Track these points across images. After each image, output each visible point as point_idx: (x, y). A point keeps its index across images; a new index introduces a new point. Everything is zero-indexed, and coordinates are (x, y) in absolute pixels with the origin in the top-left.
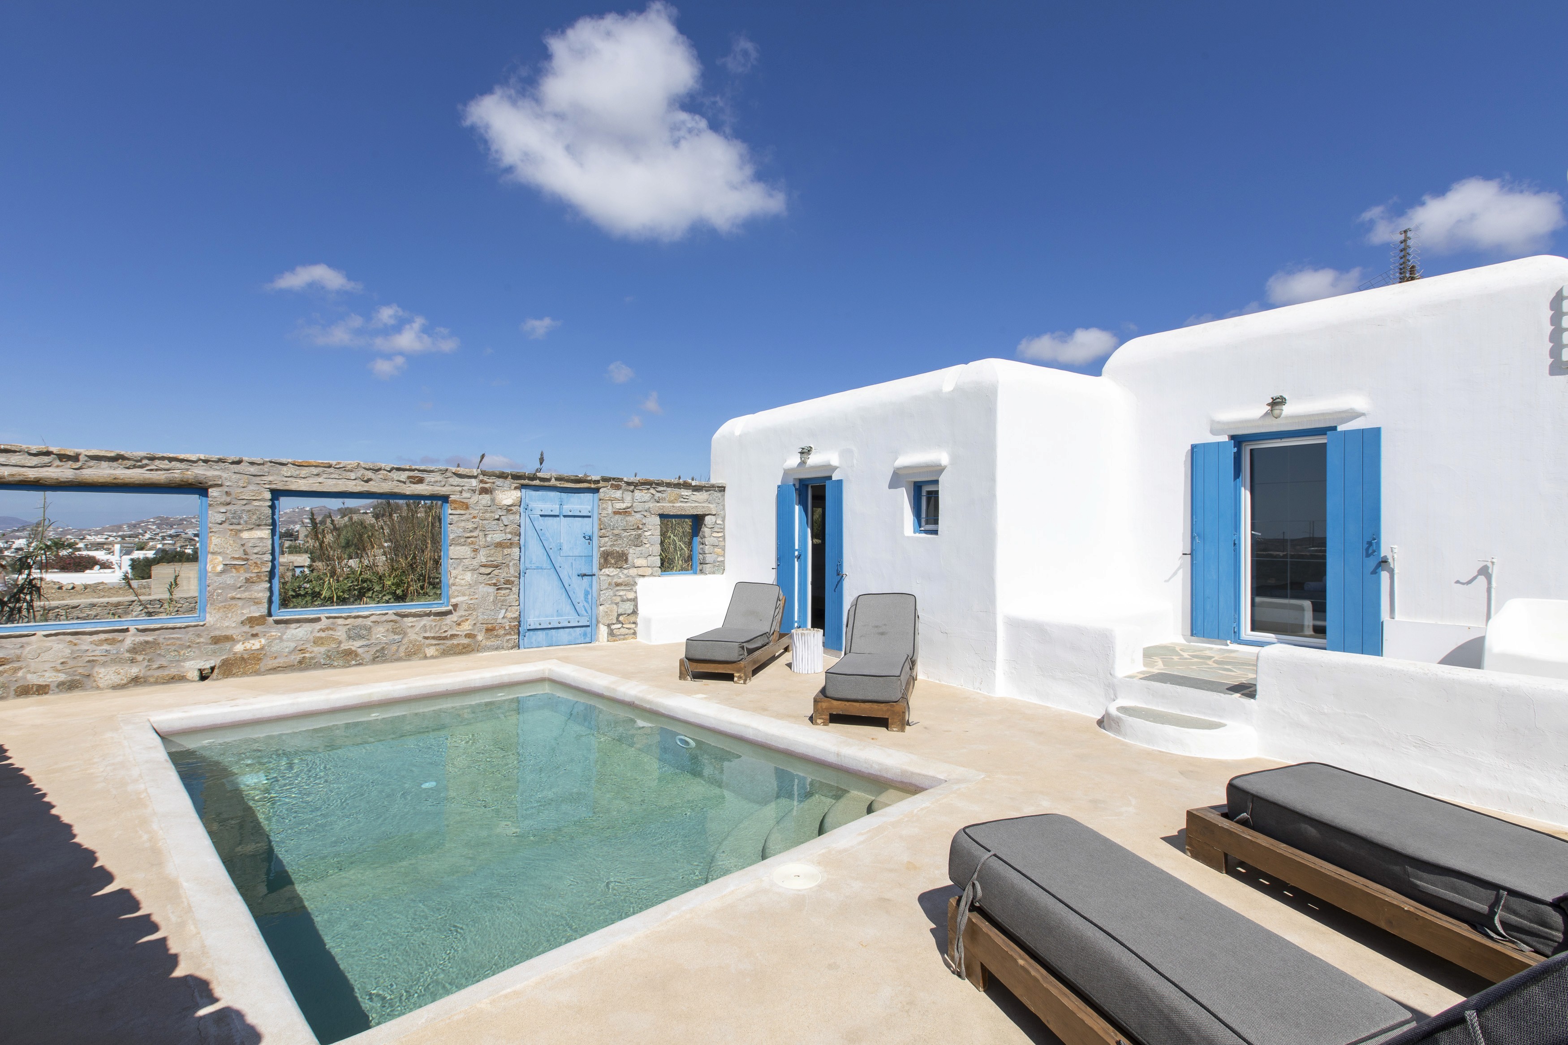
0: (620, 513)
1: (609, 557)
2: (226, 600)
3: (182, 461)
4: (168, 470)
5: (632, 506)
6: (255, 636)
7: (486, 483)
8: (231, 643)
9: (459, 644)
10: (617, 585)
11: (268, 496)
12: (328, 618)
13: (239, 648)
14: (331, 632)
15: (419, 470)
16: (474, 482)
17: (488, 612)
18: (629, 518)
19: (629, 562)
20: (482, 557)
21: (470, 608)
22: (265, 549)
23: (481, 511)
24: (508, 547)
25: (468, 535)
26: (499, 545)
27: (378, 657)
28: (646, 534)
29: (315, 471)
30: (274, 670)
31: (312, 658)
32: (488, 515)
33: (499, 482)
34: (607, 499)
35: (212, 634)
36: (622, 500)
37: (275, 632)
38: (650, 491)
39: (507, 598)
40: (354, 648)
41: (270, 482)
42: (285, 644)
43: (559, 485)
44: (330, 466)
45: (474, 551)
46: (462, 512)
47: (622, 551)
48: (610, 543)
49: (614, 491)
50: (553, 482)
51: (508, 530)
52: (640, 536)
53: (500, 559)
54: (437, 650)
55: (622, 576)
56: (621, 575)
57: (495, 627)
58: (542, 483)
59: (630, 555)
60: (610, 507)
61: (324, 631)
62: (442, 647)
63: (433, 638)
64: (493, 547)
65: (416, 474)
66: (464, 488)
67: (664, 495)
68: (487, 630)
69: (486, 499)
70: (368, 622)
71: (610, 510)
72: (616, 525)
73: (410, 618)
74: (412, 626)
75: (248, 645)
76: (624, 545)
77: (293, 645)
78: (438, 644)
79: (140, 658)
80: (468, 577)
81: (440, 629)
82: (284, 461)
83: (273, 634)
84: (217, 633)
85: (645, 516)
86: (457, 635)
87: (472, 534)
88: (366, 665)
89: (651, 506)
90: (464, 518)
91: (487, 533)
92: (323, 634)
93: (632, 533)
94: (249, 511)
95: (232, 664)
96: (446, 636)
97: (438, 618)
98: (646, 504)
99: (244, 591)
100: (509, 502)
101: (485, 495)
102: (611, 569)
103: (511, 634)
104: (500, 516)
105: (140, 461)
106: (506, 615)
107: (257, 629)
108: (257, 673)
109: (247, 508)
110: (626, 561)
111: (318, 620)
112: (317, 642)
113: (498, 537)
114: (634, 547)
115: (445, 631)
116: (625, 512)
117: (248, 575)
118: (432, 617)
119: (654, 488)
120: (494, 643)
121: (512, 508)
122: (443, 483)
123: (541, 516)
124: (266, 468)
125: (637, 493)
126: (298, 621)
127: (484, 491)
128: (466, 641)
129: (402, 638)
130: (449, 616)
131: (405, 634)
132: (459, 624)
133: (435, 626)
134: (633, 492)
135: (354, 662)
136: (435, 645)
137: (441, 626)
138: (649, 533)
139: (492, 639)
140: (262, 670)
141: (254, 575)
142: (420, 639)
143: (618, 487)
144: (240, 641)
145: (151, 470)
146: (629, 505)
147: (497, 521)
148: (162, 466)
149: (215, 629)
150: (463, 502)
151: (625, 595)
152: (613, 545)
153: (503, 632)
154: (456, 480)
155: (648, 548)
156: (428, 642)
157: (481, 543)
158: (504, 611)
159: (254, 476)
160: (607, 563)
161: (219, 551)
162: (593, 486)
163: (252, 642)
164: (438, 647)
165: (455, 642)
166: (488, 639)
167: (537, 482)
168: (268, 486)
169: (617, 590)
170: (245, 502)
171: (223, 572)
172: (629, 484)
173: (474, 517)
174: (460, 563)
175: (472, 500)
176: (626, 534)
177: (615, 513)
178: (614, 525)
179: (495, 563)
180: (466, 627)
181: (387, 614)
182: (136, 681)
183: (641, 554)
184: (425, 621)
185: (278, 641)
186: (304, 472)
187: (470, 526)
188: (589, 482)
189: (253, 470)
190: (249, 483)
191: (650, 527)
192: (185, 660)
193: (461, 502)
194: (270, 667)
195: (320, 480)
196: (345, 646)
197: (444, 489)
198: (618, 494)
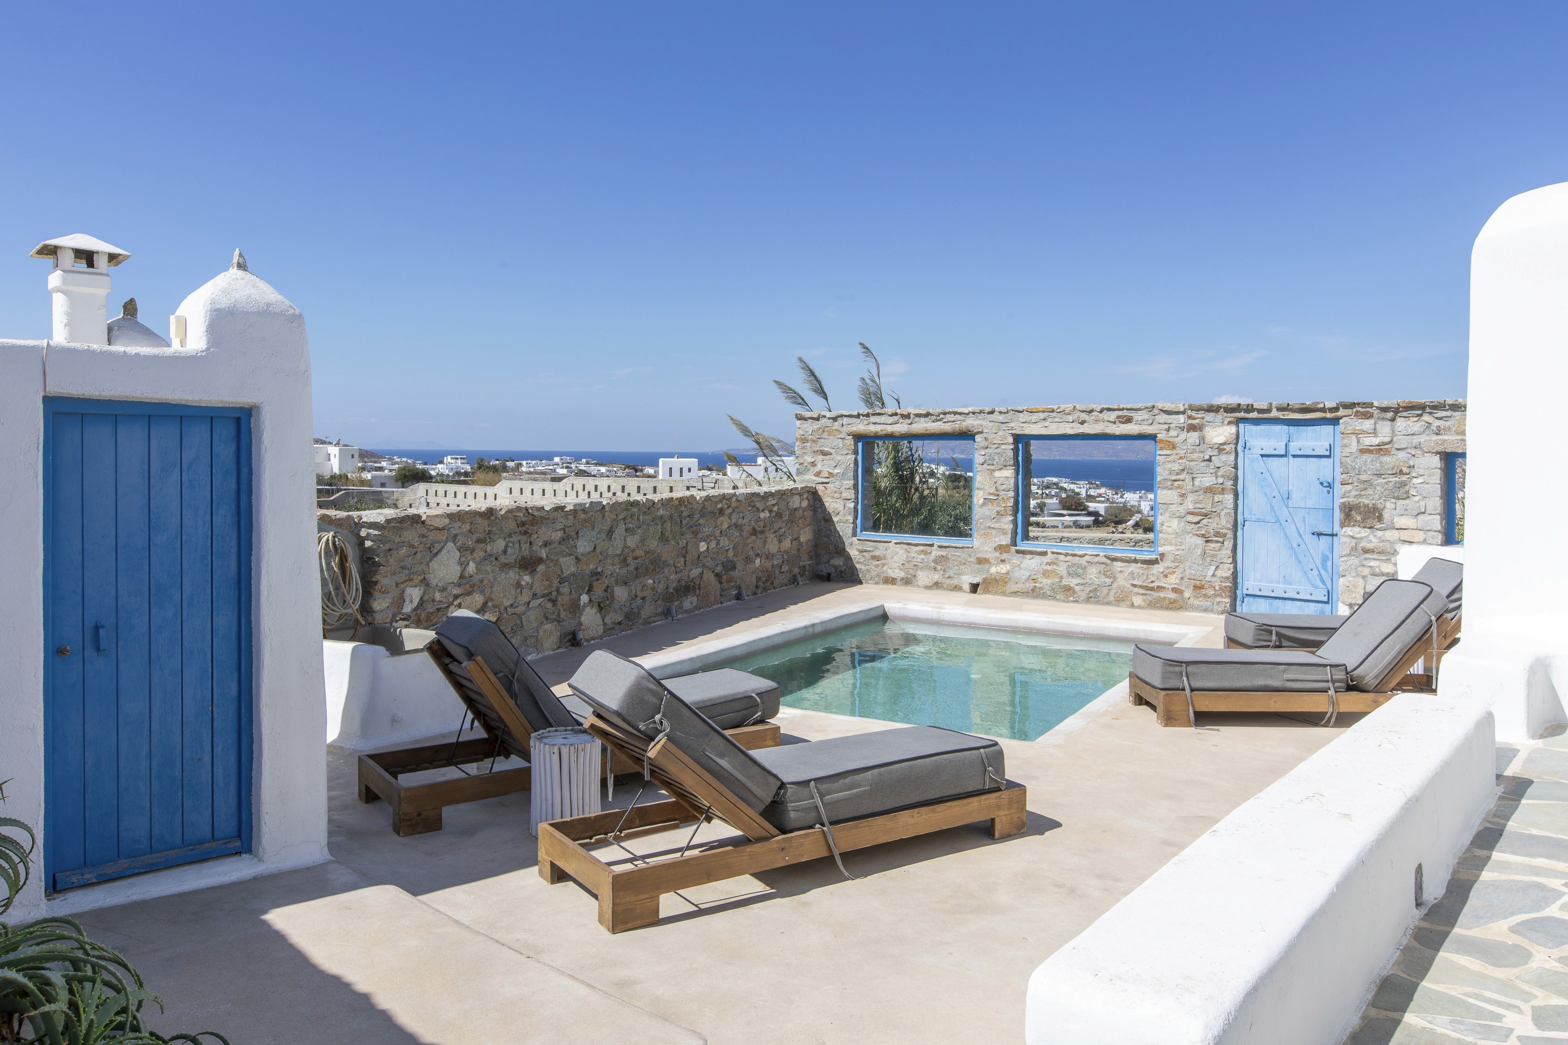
0: (1370, 452)
1: (1353, 512)
2: (985, 529)
3: (960, 414)
4: (954, 422)
5: (1392, 440)
6: (1003, 561)
7: (1195, 419)
8: (988, 565)
9: (1165, 598)
10: (1366, 551)
11: (1010, 440)
12: (1053, 553)
13: (993, 570)
14: (1055, 567)
15: (1127, 409)
16: (1182, 418)
17: (1195, 566)
18: (1386, 459)
19: (1385, 521)
20: (1189, 503)
21: (1177, 560)
22: (1009, 487)
23: (1189, 451)
24: (1219, 493)
25: (1175, 478)
26: (1209, 490)
27: (1091, 597)
28: (1415, 481)
29: (1042, 416)
30: (1015, 593)
31: (1041, 588)
32: (1195, 456)
33: (1209, 417)
34: (1349, 432)
35: (977, 556)
36: (1375, 433)
37: (1016, 559)
38: (1423, 418)
39: (1218, 553)
40: (1072, 585)
41: (1012, 429)
42: (1023, 572)
43: (1282, 417)
44: (1053, 411)
45: (1181, 496)
46: (1168, 452)
47: (1374, 504)
48: (1354, 493)
49: (1360, 420)
50: (1274, 413)
51: (1219, 474)
52: (1403, 484)
53: (1209, 508)
54: (1144, 600)
55: (1374, 540)
56: (1371, 537)
57: (1204, 585)
58: (1260, 415)
59: (1386, 510)
60: (1354, 443)
61: (1050, 565)
62: (1149, 598)
63: (1141, 587)
64: (1202, 492)
65: (1125, 413)
66: (1171, 425)
67: (1447, 424)
68: (1196, 587)
69: (1194, 436)
70: (1083, 561)
71: (1354, 447)
72: (1364, 468)
73: (1119, 563)
74: (1121, 572)
75: (999, 569)
76: (1377, 496)
77: (1028, 574)
78: (1146, 595)
79: (939, 568)
80: (1175, 524)
81: (1147, 578)
82: (1020, 409)
83: (1015, 561)
84: (980, 555)
85: (1414, 456)
86: (1164, 588)
87: (1178, 477)
88: (1081, 603)
89: (1422, 440)
90: (1170, 458)
91: (1195, 476)
92: (1049, 568)
93: (1391, 480)
94: (999, 453)
95: (990, 583)
96: (1153, 587)
97: (1145, 566)
98: (1414, 437)
99: (997, 522)
100: (1221, 439)
101: (1193, 433)
102: (1357, 529)
103: (1222, 596)
104: (1211, 457)
105: (939, 416)
106: (1216, 572)
107: (1005, 556)
108: (1004, 594)
109: (998, 451)
110: (1380, 518)
111: (1044, 554)
112: (1046, 574)
113: (1207, 481)
114: (1393, 500)
115: (1152, 582)
116: (1380, 450)
117: (999, 509)
118: (1139, 564)
119: (1430, 413)
120: (1202, 603)
121: (1225, 447)
122: (1150, 421)
123: (1262, 456)
124: (1009, 416)
125: (1400, 423)
126: (1031, 553)
127: (1192, 428)
128: (1173, 596)
129: (1112, 583)
130: (1156, 566)
131: (1115, 578)
132: (1166, 576)
133: (1142, 574)
134: (1393, 420)
135: (1072, 599)
136: (1143, 594)
137: (1147, 575)
138: (1420, 480)
139: (1201, 599)
140: (1008, 592)
141: (1002, 509)
142: (1129, 586)
143: (1367, 416)
144: (994, 564)
145: (945, 422)
146: (1387, 439)
147: (1207, 463)
148: (950, 419)
149: (979, 552)
150: (1169, 442)
151: (1379, 567)
152: (1360, 496)
153: (1213, 592)
154: (1163, 418)
155: (1418, 502)
156: (1136, 590)
157: (1188, 488)
158: (1213, 568)
159: (1002, 423)
160: (1349, 520)
161: (981, 487)
162: (1329, 415)
163: (1001, 566)
164: (1144, 597)
165: (1162, 595)
166: (1195, 597)
167: (1254, 415)
168: (1010, 432)
169: (1366, 559)
170: (996, 446)
171: (983, 505)
172: (1384, 410)
173: (1181, 458)
174: (1168, 508)
175: (1179, 439)
176: (1381, 480)
177: (1362, 451)
178: (1360, 468)
179: (1203, 511)
180: (1173, 580)
181: (1099, 555)
182: (937, 585)
183: (1406, 510)
184: (1134, 567)
185: (1017, 568)
186: (1035, 417)
187: (1176, 467)
188: (1323, 410)
189: (1001, 418)
190: (999, 430)
191: (1422, 472)
192: (962, 574)
193: (1167, 441)
194: (1012, 590)
195: (1046, 424)
196: (1065, 582)
197: (1151, 428)
198: (1368, 424)
